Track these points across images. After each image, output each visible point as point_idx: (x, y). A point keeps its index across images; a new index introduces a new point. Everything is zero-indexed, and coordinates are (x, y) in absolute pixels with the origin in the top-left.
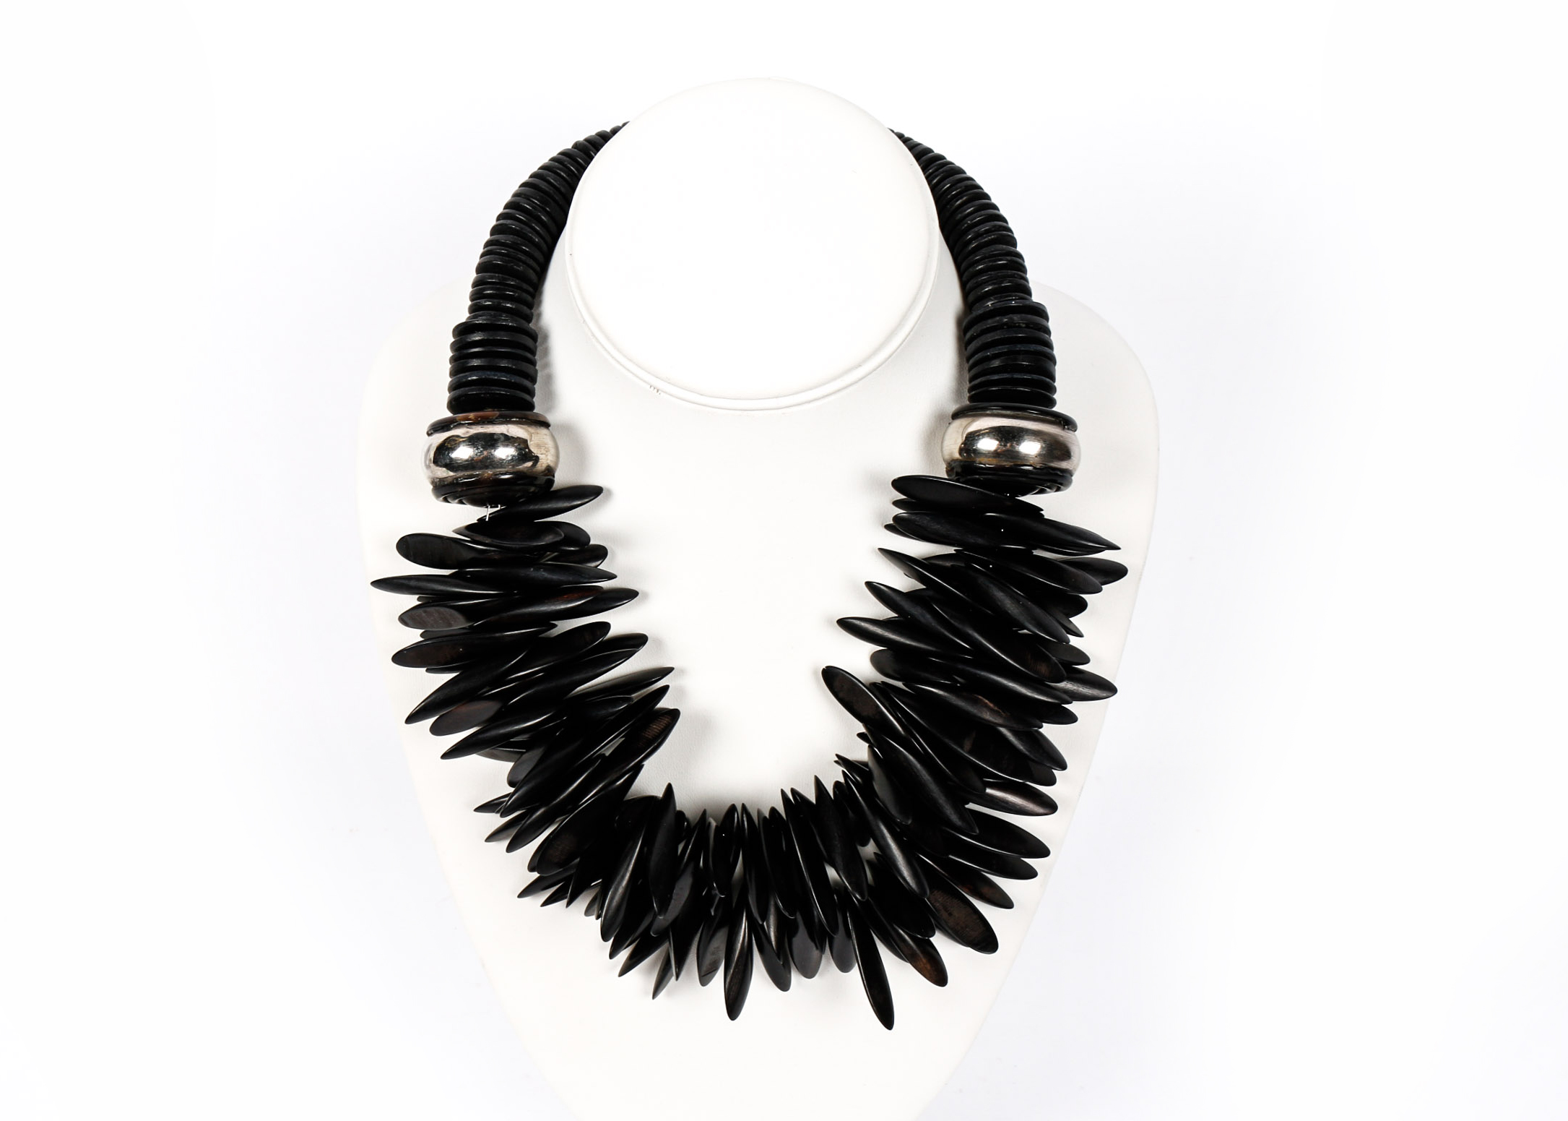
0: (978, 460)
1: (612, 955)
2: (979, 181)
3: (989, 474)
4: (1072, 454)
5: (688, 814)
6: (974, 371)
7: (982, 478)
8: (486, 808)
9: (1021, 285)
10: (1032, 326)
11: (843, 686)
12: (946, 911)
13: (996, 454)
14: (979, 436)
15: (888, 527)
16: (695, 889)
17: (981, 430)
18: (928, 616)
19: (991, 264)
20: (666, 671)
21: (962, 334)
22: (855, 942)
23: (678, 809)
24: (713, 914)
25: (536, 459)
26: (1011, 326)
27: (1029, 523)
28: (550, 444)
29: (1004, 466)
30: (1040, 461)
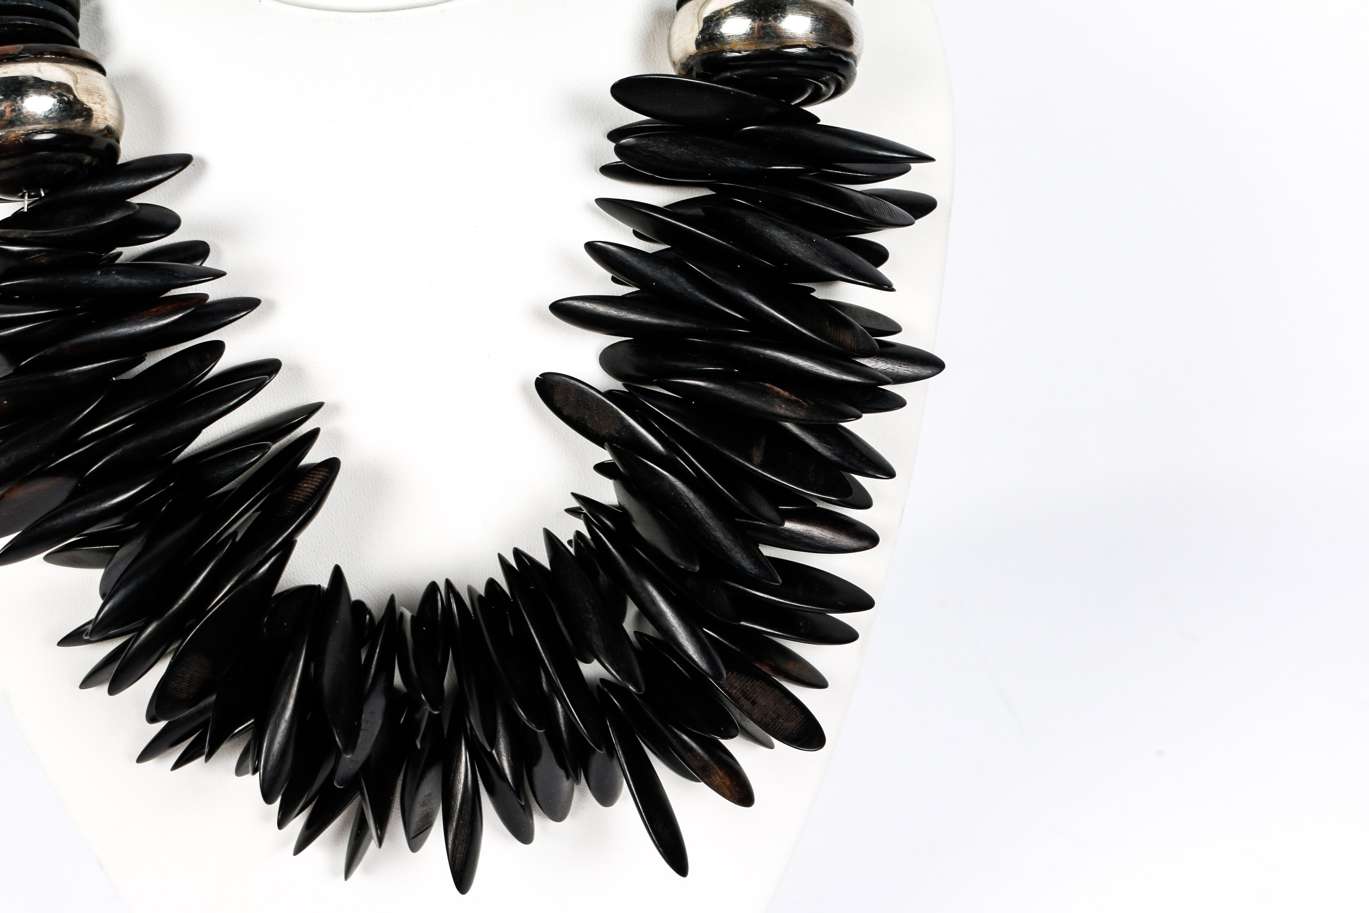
0: (727, 49)
1: (281, 824)
3: (747, 64)
4: (854, 34)
5: (370, 604)
8: (73, 638)
11: (568, 398)
12: (747, 698)
13: (751, 36)
14: (718, 19)
15: (606, 170)
16: (390, 715)
18: (681, 280)
20: (313, 409)
22: (623, 760)
23: (354, 598)
24: (419, 746)
25: (88, 114)
28: (107, 91)
29: (768, 50)
30: (816, 39)
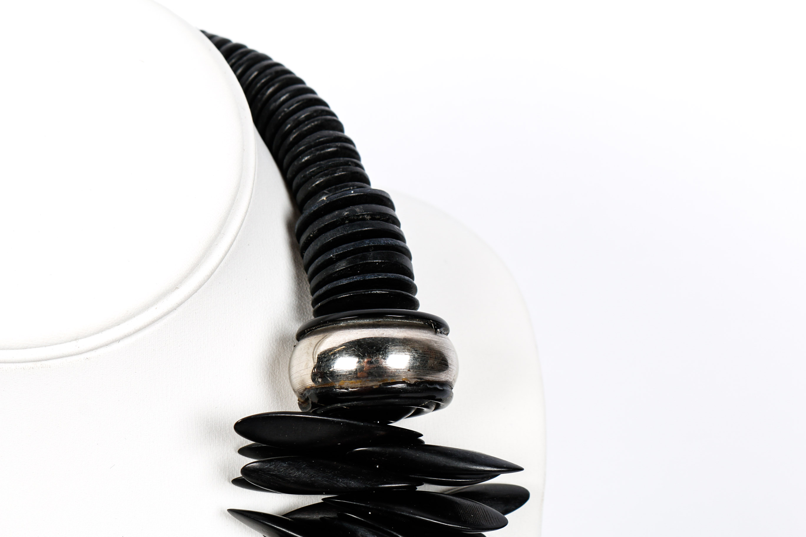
0: (337, 384)
2: (288, 65)
3: (354, 400)
4: (449, 362)
6: (315, 281)
7: (345, 405)
9: (357, 173)
10: (378, 217)
13: (356, 375)
14: (335, 354)
15: (237, 482)
17: (336, 348)
19: (318, 153)
21: (295, 239)
26: (353, 220)
27: (409, 452)
29: (371, 387)
30: (414, 375)
